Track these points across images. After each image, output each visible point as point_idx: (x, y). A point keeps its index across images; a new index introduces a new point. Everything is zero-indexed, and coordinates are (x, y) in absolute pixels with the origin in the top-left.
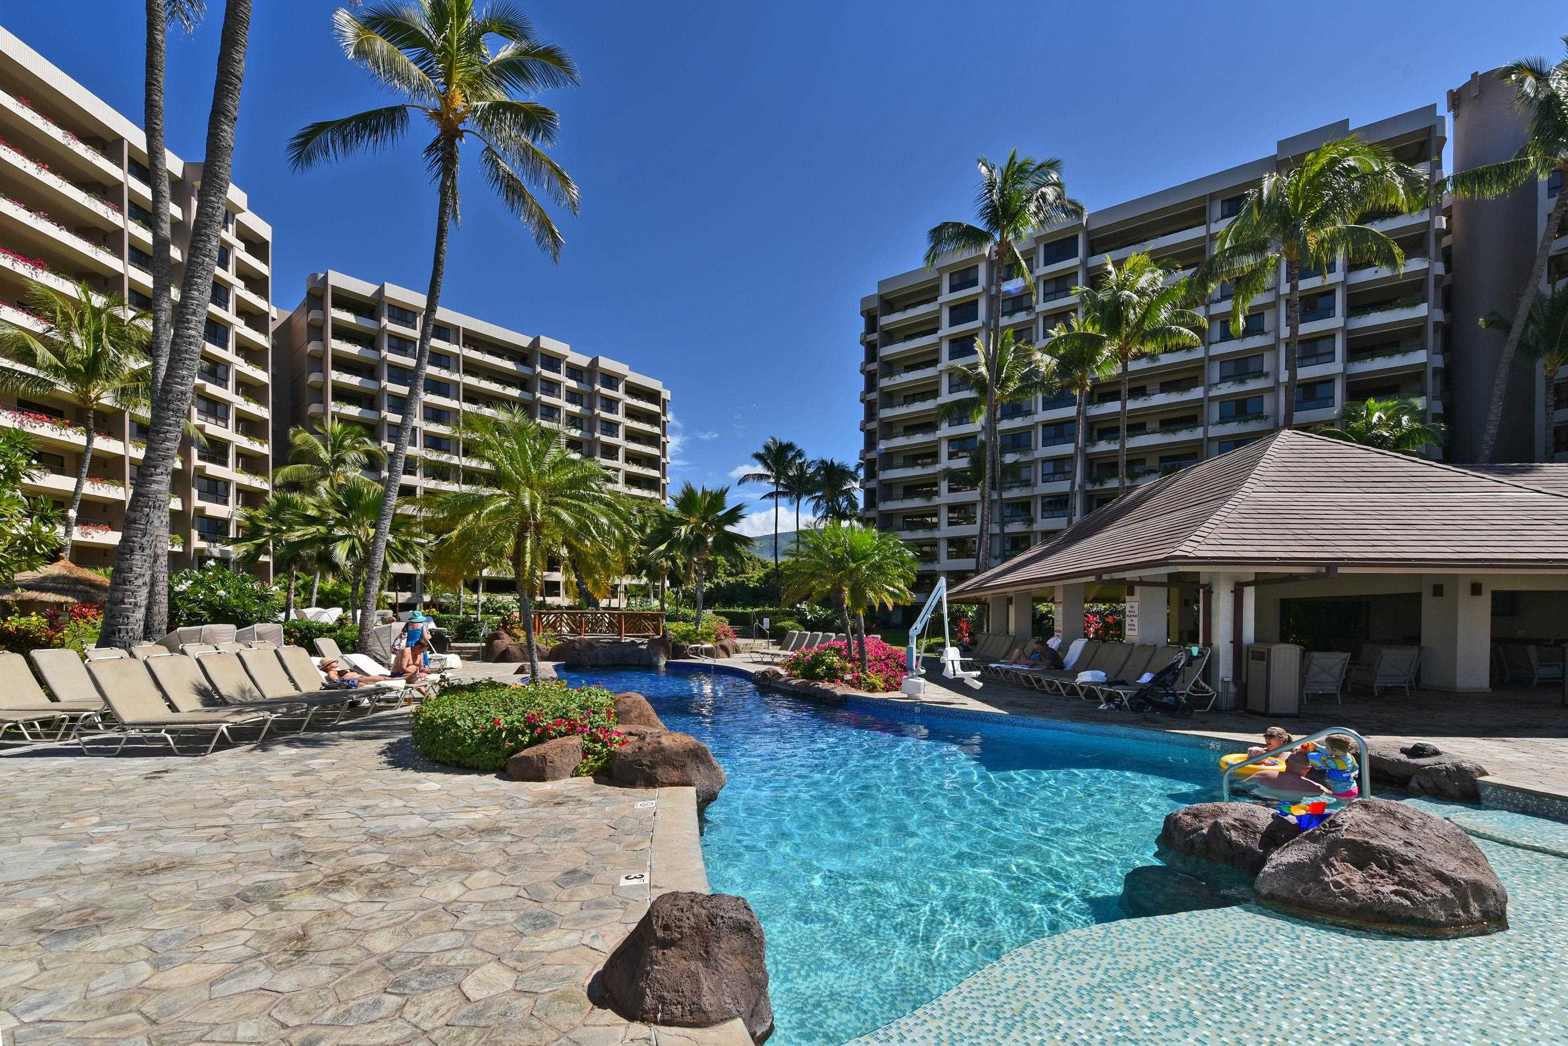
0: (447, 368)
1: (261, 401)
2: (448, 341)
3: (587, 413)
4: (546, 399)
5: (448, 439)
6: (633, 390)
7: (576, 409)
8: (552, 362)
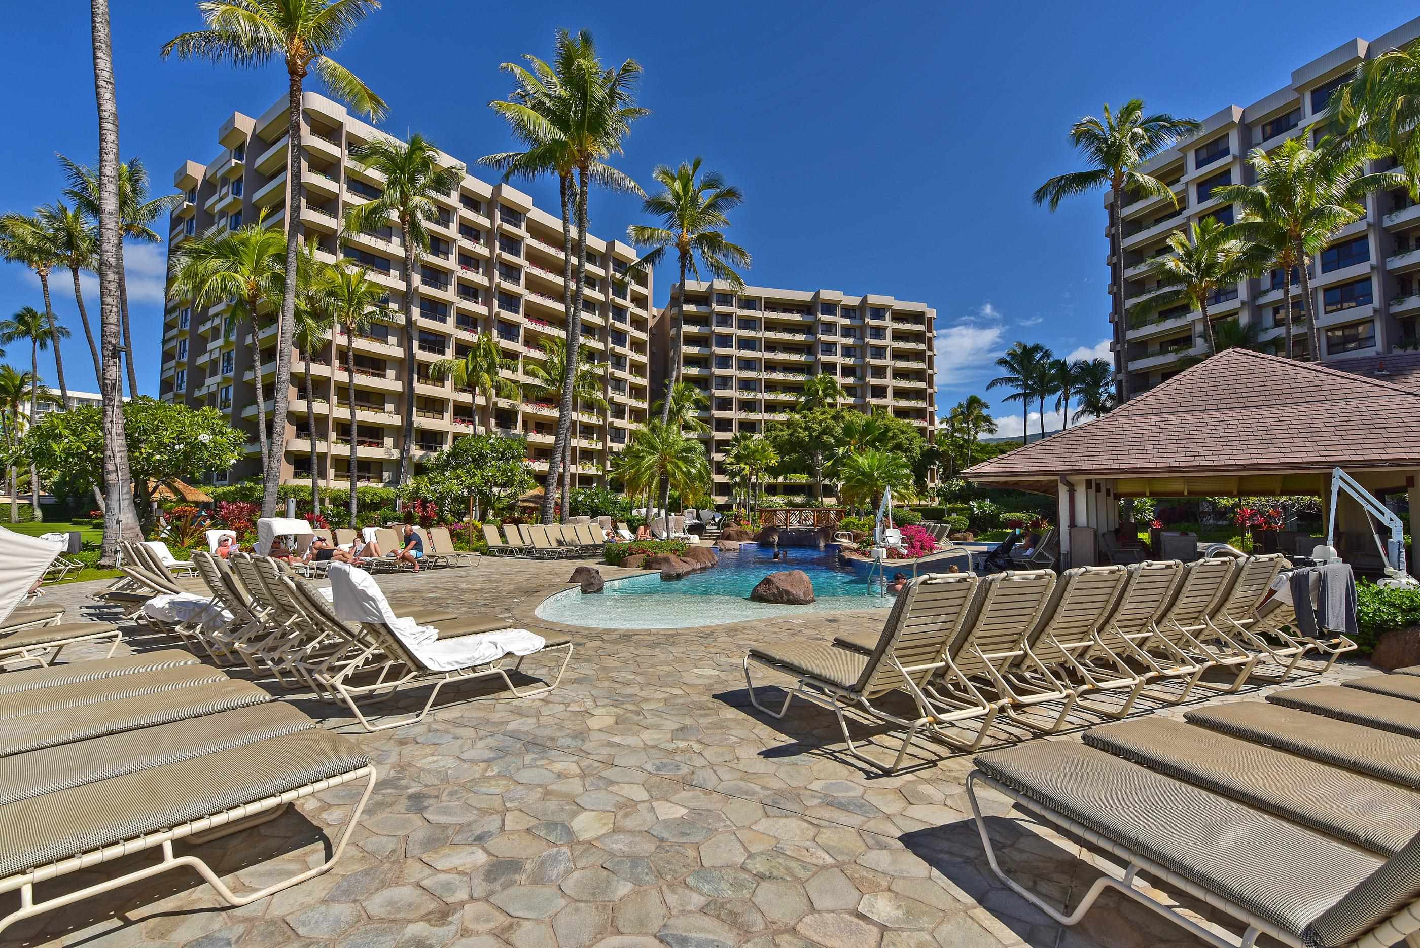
0: (754, 329)
1: (643, 376)
2: (754, 309)
3: (859, 343)
4: (825, 338)
5: (754, 381)
6: (899, 316)
7: (850, 341)
8: (829, 307)
